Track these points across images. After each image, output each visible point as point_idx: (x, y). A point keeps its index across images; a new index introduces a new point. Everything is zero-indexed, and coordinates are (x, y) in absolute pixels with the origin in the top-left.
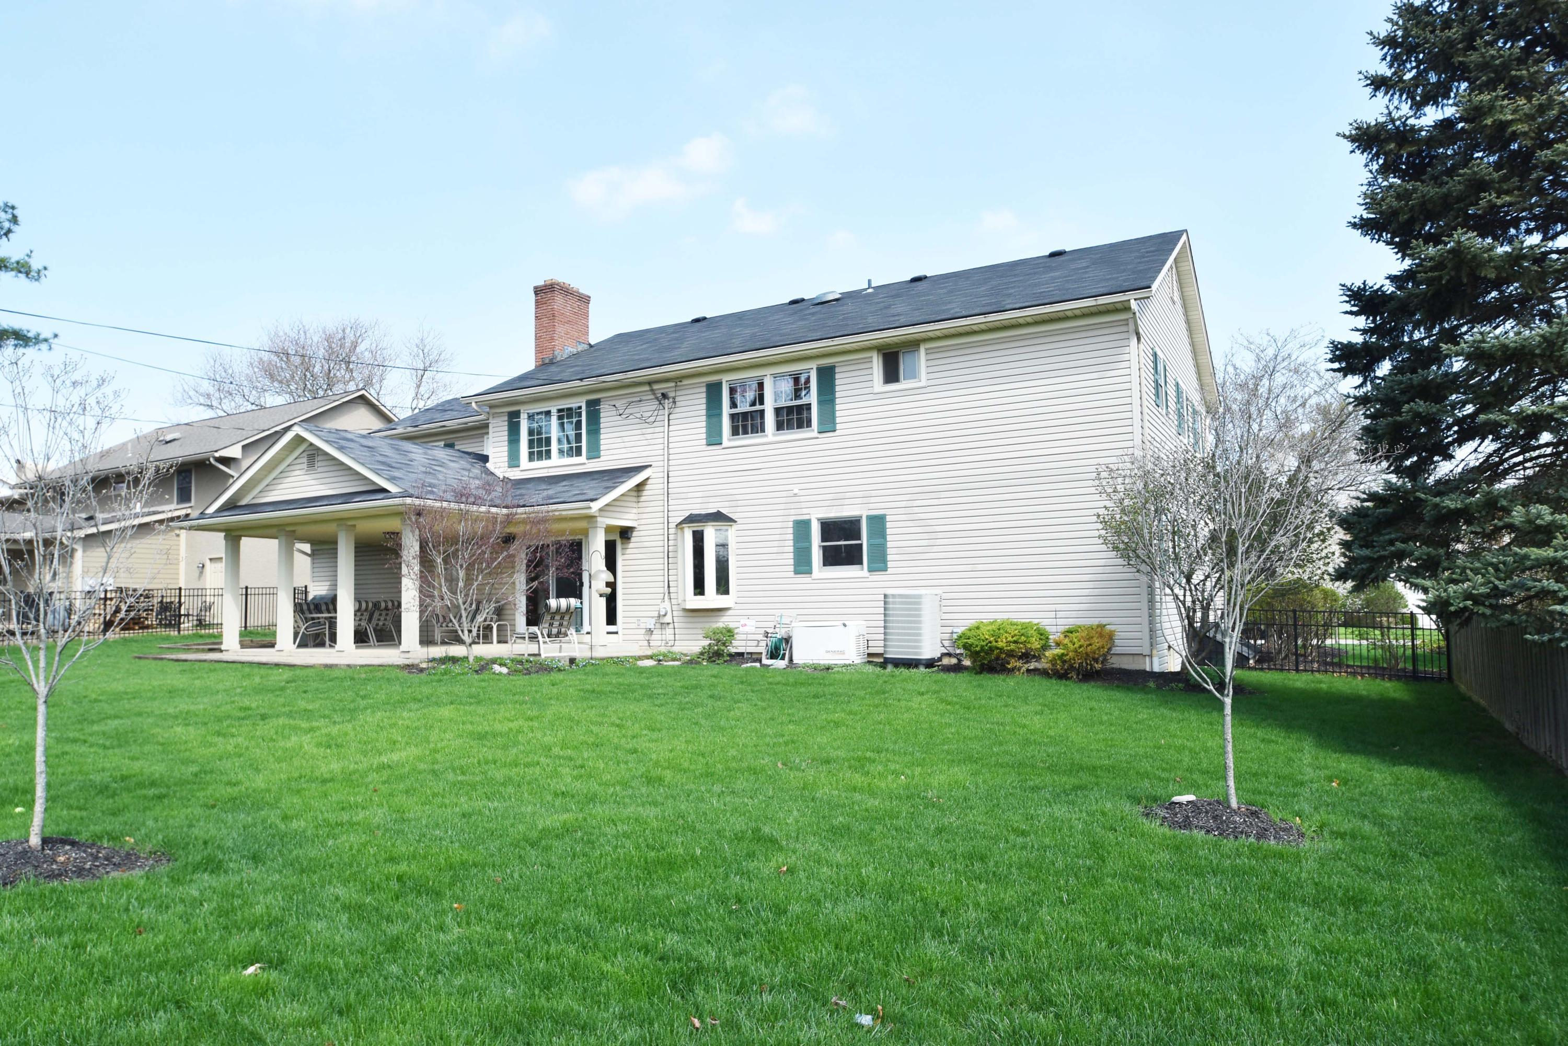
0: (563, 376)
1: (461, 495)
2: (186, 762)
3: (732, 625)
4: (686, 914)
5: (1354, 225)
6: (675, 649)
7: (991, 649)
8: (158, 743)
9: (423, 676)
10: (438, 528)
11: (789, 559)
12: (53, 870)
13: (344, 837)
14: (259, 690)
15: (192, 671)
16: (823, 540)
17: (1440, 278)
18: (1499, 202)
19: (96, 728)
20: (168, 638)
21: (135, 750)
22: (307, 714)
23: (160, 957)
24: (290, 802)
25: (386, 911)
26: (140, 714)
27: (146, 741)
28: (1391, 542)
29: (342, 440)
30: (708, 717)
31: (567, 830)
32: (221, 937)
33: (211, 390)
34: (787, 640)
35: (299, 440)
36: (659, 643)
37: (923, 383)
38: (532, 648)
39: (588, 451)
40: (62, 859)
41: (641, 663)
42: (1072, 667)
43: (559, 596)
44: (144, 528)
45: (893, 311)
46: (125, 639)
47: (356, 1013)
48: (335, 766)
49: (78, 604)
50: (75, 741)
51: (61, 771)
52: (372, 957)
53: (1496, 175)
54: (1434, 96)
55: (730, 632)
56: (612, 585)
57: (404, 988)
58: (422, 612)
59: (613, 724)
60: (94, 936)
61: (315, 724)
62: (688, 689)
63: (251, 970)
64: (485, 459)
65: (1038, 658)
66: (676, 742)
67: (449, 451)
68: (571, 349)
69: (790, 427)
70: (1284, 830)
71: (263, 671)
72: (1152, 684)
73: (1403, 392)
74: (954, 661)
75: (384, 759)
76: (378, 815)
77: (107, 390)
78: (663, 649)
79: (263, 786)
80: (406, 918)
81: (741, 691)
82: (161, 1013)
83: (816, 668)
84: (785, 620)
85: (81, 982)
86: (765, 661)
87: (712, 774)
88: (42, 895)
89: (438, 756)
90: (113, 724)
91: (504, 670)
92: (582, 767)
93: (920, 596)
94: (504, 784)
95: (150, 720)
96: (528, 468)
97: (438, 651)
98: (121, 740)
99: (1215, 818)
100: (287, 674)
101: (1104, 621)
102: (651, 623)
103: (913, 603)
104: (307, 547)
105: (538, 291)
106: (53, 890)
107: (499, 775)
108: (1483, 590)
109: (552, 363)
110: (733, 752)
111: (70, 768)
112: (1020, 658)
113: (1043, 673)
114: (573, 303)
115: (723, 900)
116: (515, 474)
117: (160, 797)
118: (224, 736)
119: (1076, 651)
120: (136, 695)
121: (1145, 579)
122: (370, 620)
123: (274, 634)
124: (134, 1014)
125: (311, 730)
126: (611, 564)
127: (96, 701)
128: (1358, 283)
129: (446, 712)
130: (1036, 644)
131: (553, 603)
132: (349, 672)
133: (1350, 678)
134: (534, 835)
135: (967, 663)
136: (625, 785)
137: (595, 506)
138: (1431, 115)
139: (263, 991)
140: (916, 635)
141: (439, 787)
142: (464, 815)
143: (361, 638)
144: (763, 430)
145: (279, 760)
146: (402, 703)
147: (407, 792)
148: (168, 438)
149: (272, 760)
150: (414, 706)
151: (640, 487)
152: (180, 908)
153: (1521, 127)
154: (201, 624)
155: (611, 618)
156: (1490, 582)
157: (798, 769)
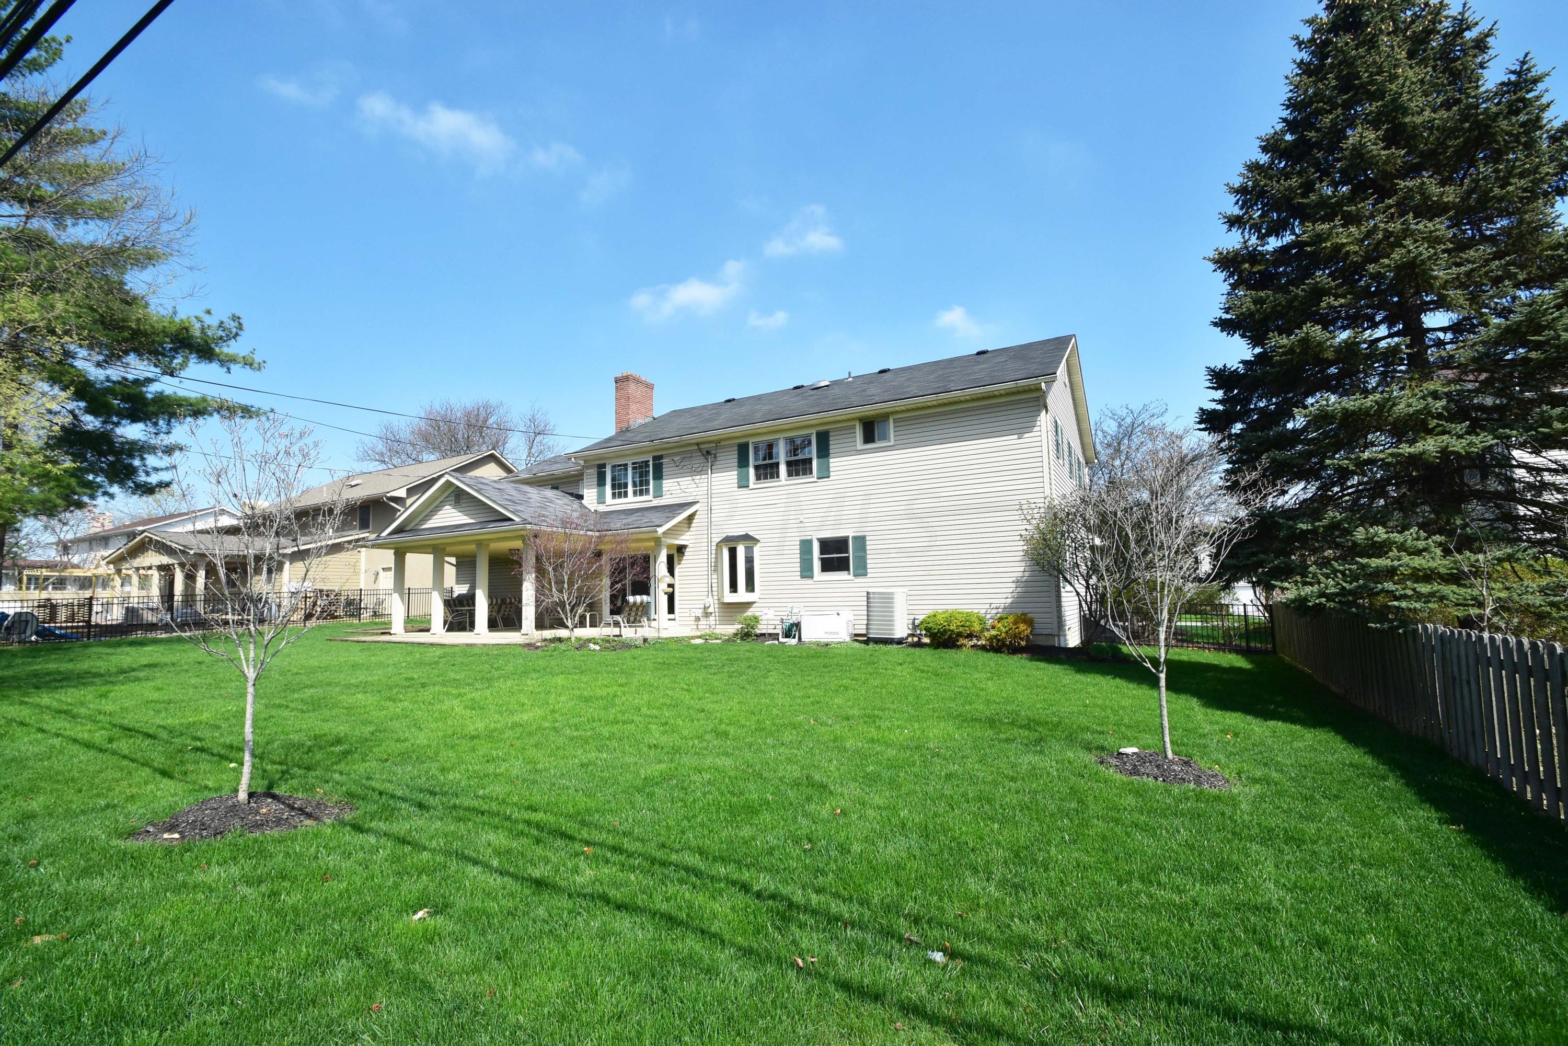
0: (637, 439)
1: (565, 523)
2: (366, 723)
3: (757, 614)
4: (770, 852)
5: (1215, 324)
6: (716, 631)
7: (945, 631)
8: (344, 708)
9: (539, 652)
10: (551, 545)
11: (797, 567)
12: (256, 821)
13: (491, 788)
14: (420, 664)
15: (369, 649)
16: (822, 553)
17: (1292, 360)
18: (1336, 304)
19: (296, 696)
20: (351, 625)
21: (326, 713)
22: (457, 683)
23: (342, 904)
24: (447, 756)
25: (529, 855)
26: (329, 684)
27: (335, 706)
28: (1254, 554)
29: (480, 484)
30: (749, 682)
31: (666, 778)
32: (395, 882)
33: (384, 450)
34: (797, 625)
35: (448, 484)
36: (705, 626)
37: (892, 443)
38: (616, 631)
39: (654, 491)
40: (264, 811)
41: (693, 642)
42: (1004, 645)
43: (634, 594)
44: (336, 548)
45: (869, 393)
46: (319, 626)
47: (511, 959)
48: (480, 725)
49: (285, 603)
50: (280, 706)
51: (268, 732)
52: (521, 901)
53: (1333, 284)
54: (1276, 230)
55: (756, 619)
56: (671, 586)
57: (551, 931)
58: (537, 607)
59: (682, 689)
60: (286, 884)
61: (462, 691)
62: (732, 661)
63: (420, 914)
64: (580, 497)
65: (978, 638)
66: (731, 703)
67: (555, 492)
68: (641, 421)
69: (797, 474)
70: (1213, 776)
71: (422, 649)
72: (1062, 656)
73: (1259, 445)
74: (916, 639)
75: (516, 718)
76: (517, 767)
77: (308, 440)
78: (707, 631)
79: (425, 742)
80: (547, 861)
81: (770, 662)
82: (343, 961)
83: (818, 644)
84: (795, 610)
85: (275, 931)
86: (781, 640)
87: (764, 729)
88: (246, 846)
89: (557, 716)
90: (309, 692)
91: (597, 648)
92: (666, 724)
93: (892, 593)
94: (609, 739)
95: (338, 689)
96: (612, 503)
97: (548, 634)
98: (315, 705)
99: (1158, 767)
100: (439, 652)
101: (1026, 611)
102: (699, 613)
103: (888, 599)
104: (453, 560)
105: (617, 381)
106: (256, 841)
107: (605, 732)
108: (1333, 590)
109: (627, 430)
110: (775, 711)
111: (275, 729)
112: (967, 637)
113: (983, 648)
114: (641, 388)
115: (797, 841)
116: (602, 508)
117: (346, 753)
118: (394, 701)
119: (1007, 632)
120: (327, 669)
121: (1053, 579)
122: (499, 612)
123: (429, 621)
124: (321, 964)
125: (460, 695)
126: (671, 571)
127: (297, 674)
128: (1220, 366)
129: (560, 680)
130: (977, 627)
131: (631, 599)
132: (485, 649)
133: (1201, 652)
134: (639, 783)
135: (926, 640)
136: (700, 737)
137: (660, 530)
138: (1273, 243)
139: (430, 937)
140: (890, 621)
141: (561, 741)
142: (582, 765)
143: (493, 625)
144: (778, 477)
145: (436, 720)
146: (525, 673)
147: (536, 746)
148: (353, 483)
149: (430, 719)
150: (535, 676)
151: (691, 518)
152: (361, 855)
153: (1352, 248)
154: (375, 614)
155: (671, 610)
156: (1338, 584)
157: (827, 725)
